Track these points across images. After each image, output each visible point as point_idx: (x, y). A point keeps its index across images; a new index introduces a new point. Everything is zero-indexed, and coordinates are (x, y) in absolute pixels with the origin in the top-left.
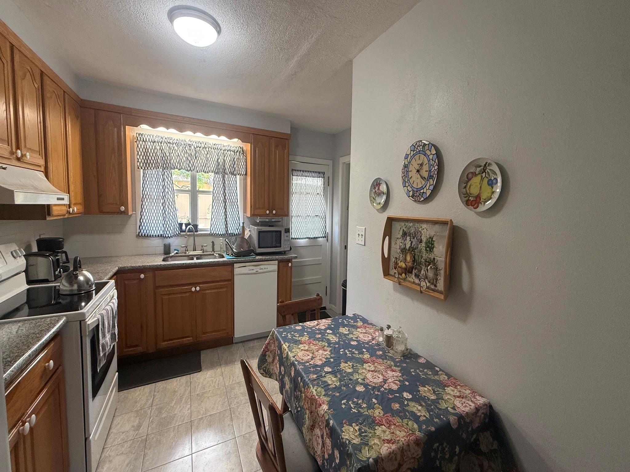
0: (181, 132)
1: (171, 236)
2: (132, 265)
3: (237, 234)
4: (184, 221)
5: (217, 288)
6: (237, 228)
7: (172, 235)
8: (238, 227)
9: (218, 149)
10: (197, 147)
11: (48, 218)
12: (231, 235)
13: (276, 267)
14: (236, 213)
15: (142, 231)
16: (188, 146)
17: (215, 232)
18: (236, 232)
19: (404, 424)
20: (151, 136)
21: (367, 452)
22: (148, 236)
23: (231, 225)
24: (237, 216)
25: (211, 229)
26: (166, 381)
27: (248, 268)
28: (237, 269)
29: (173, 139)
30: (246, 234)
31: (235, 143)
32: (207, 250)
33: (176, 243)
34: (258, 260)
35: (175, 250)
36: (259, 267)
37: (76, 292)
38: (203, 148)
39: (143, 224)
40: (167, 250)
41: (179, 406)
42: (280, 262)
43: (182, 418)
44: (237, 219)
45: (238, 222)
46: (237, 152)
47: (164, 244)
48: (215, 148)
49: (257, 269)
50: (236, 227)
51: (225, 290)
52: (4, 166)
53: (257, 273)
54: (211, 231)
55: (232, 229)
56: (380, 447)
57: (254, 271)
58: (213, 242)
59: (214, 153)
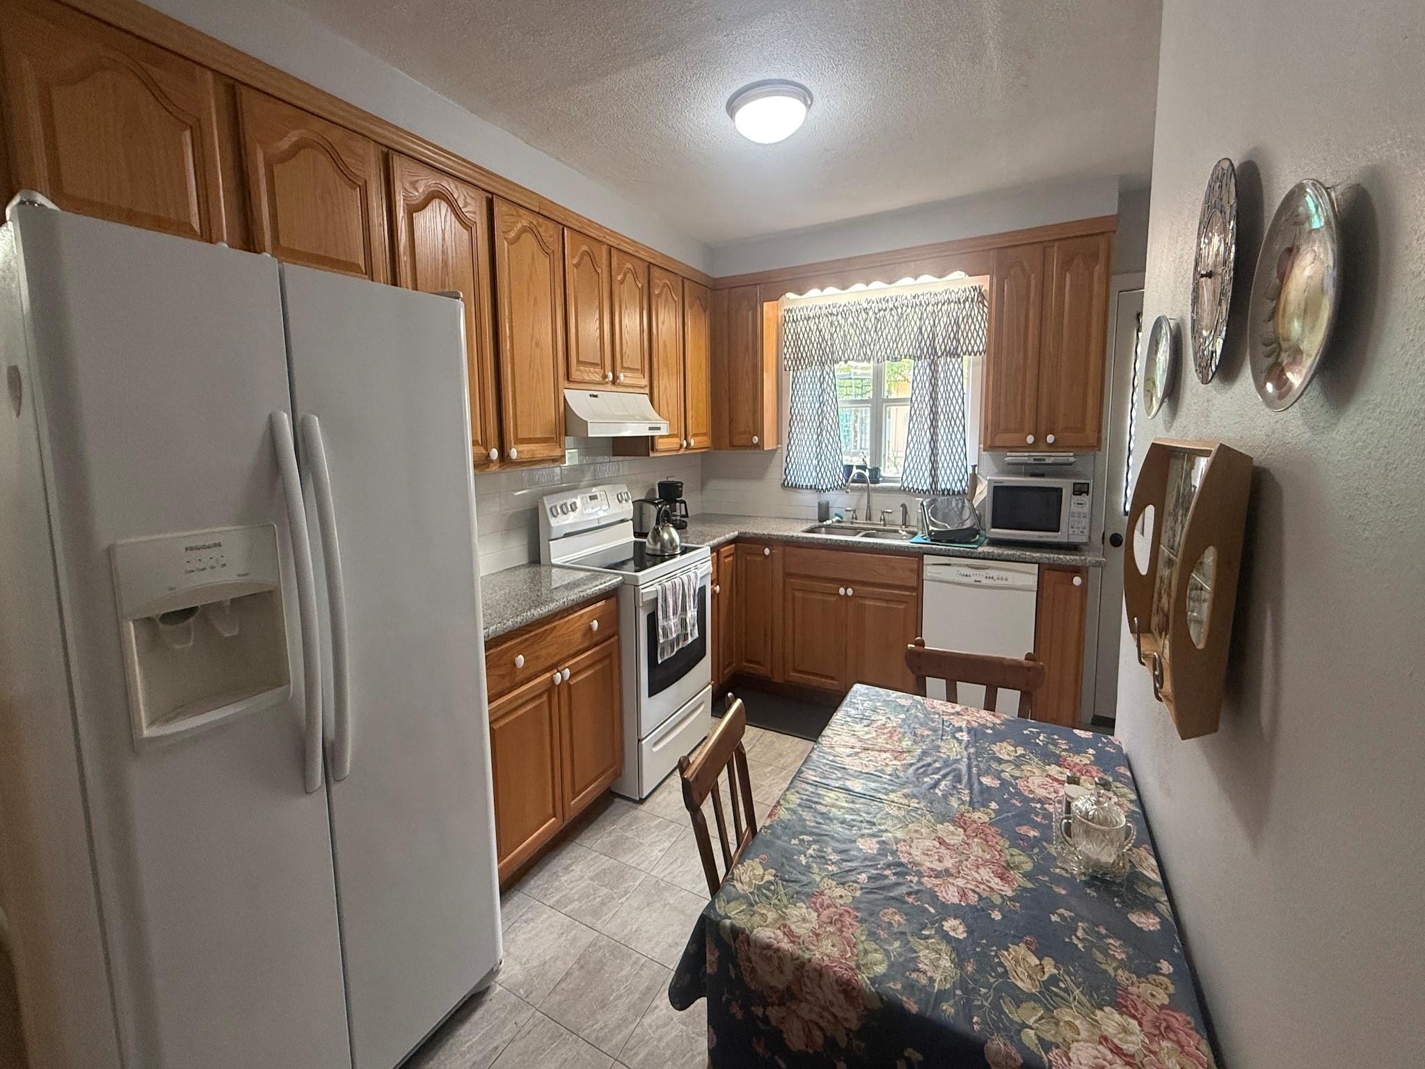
0: (844, 288)
1: (827, 488)
2: (756, 532)
3: (959, 491)
4: (857, 461)
5: (888, 601)
6: (961, 478)
7: (829, 487)
8: (963, 476)
9: (921, 304)
10: (879, 311)
11: (652, 455)
12: (946, 493)
13: (1032, 581)
14: (959, 444)
15: (789, 478)
16: (863, 312)
17: (911, 486)
18: (958, 488)
19: (861, 947)
20: (805, 310)
21: (738, 911)
22: (796, 487)
23: (948, 472)
24: (962, 451)
25: (904, 478)
26: (779, 734)
27: (957, 571)
28: (928, 567)
29: (838, 306)
30: (978, 491)
31: (960, 282)
32: (894, 521)
33: (840, 502)
34: (981, 556)
35: (836, 515)
36: (983, 572)
37: (659, 553)
38: (891, 310)
39: (790, 466)
40: (824, 512)
41: (772, 778)
42: (1043, 569)
43: (766, 796)
44: (960, 458)
45: (963, 465)
46: (964, 302)
47: (819, 503)
48: (916, 305)
49: (980, 576)
50: (959, 477)
51: (902, 607)
52: (595, 393)
53: (977, 585)
54: (903, 483)
55: (948, 479)
56: (765, 924)
57: (971, 580)
58: (904, 506)
59: (913, 316)
